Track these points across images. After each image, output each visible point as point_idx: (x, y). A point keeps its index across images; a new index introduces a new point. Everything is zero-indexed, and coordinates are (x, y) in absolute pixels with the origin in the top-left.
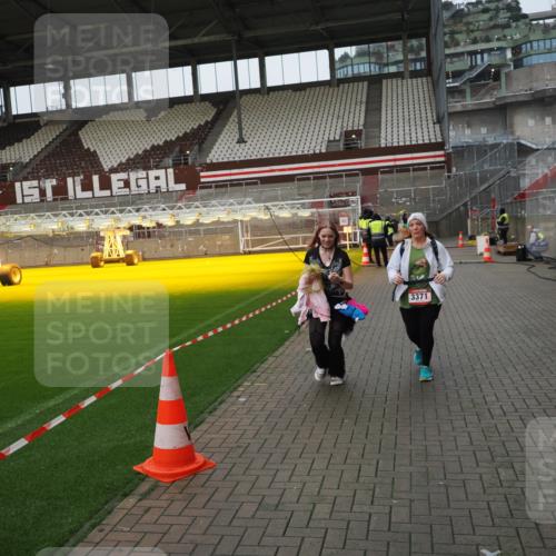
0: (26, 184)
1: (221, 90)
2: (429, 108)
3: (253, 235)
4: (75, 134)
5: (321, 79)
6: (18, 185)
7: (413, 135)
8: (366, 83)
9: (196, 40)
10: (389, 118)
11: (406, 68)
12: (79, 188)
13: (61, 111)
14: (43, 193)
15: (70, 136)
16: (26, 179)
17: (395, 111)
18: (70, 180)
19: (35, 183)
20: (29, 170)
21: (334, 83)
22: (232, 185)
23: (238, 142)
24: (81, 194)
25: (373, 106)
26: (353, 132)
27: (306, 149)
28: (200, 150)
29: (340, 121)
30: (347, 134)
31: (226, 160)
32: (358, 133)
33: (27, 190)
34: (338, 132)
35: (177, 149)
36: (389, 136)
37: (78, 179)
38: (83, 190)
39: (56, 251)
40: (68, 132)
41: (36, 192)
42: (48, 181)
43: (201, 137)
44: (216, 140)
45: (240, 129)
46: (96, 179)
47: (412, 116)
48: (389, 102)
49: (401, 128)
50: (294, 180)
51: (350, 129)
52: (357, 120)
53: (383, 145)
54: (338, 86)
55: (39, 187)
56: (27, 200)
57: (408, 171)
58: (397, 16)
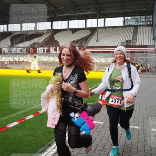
0: (40, 48)
1: (93, 27)
2: (151, 35)
3: (99, 66)
4: (53, 36)
5: (121, 25)
6: (38, 48)
7: (146, 43)
8: (133, 27)
9: (88, 13)
10: (139, 37)
11: (146, 24)
12: (53, 50)
13: (50, 30)
14: (44, 51)
15: (52, 36)
16: (40, 47)
17: (141, 36)
18: (51, 48)
19: (42, 48)
20: (41, 45)
21: (124, 27)
22: (94, 53)
23: (96, 41)
24: (54, 52)
25: (135, 34)
26: (129, 41)
27: (115, 44)
28: (86, 43)
29: (125, 37)
30: (127, 41)
31: (93, 46)
32: (130, 41)
33: (40, 50)
34: (124, 41)
35: (80, 42)
36: (139, 42)
37: (53, 48)
38: (54, 51)
39: (47, 66)
40: (51, 35)
41: (42, 51)
42: (45, 48)
43: (86, 39)
44: (90, 40)
45: (97, 38)
46: (58, 48)
47: (146, 37)
48: (140, 33)
49: (143, 41)
50: (111, 53)
51: (128, 40)
52: (130, 37)
53: (137, 45)
54: (125, 27)
55: (43, 49)
56: (40, 52)
57: (144, 52)
58: (144, 9)
